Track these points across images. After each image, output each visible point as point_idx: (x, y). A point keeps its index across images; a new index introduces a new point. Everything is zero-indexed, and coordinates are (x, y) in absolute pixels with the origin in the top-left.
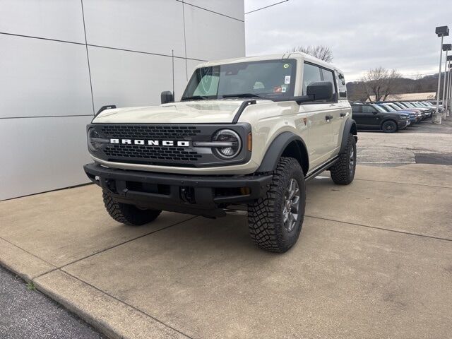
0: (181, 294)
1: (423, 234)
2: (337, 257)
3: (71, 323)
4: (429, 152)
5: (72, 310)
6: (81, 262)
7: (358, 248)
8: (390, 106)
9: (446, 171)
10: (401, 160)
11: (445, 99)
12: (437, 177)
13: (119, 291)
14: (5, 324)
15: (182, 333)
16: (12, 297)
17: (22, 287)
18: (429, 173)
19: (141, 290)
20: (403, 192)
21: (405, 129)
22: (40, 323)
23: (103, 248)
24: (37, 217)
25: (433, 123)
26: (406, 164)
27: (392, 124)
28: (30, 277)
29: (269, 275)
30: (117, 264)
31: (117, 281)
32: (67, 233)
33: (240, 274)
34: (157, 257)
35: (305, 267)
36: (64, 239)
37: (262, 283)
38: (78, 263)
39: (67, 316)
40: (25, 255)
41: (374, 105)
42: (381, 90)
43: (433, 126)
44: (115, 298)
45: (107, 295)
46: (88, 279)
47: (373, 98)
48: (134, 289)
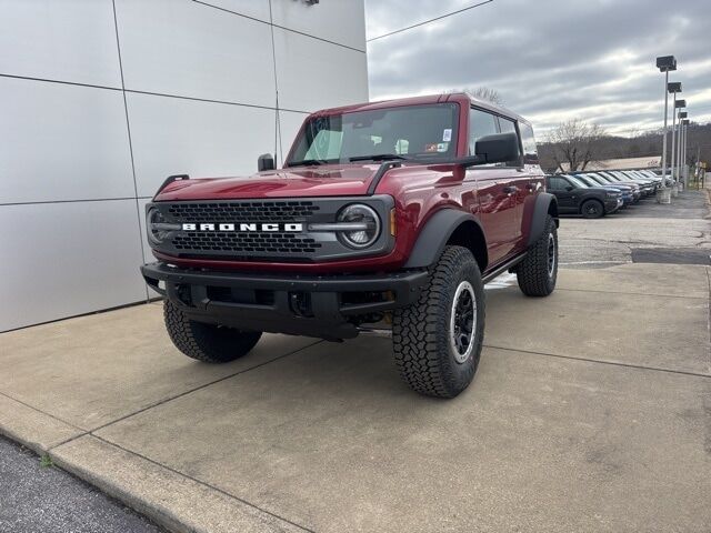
0: (281, 464)
1: (644, 365)
2: (517, 402)
3: (112, 514)
4: (652, 247)
5: (112, 493)
6: (124, 422)
7: (548, 388)
8: (592, 177)
9: (679, 273)
10: (611, 259)
11: (675, 165)
12: (663, 281)
13: (186, 463)
14: (8, 519)
15: (285, 520)
16: (17, 478)
17: (32, 462)
18: (652, 277)
19: (219, 459)
20: (614, 305)
21: (615, 212)
22: (63, 514)
23: (157, 400)
24: (49, 357)
25: (658, 203)
26: (617, 264)
27: (597, 206)
28: (45, 446)
29: (414, 432)
30: (180, 422)
31: (182, 448)
32: (99, 380)
33: (371, 431)
34: (241, 411)
35: (469, 418)
36: (93, 390)
37: (404, 444)
38: (118, 424)
39: (106, 503)
40: (35, 415)
41: (567, 176)
42: (579, 153)
43: (658, 208)
44: (179, 473)
45: (166, 470)
46: (137, 447)
47: (566, 166)
48: (208, 458)
